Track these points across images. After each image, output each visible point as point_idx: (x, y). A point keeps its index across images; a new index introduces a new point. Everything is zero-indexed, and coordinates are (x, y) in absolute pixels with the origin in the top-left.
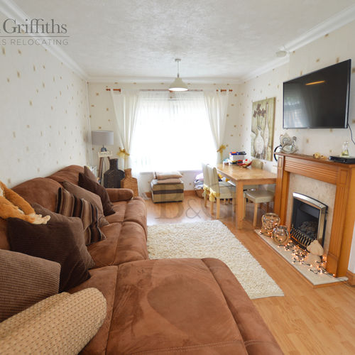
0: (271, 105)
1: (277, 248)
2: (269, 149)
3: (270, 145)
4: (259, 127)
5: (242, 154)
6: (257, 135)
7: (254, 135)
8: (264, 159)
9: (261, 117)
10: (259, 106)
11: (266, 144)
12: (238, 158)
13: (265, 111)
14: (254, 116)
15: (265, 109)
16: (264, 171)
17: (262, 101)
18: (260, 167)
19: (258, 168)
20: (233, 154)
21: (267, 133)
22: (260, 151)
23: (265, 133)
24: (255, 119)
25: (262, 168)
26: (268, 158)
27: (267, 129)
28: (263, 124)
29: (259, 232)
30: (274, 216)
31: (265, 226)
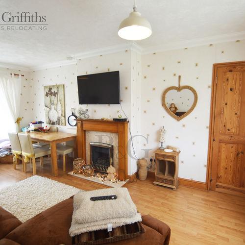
0: (61, 89)
1: (89, 178)
2: (63, 118)
3: (64, 115)
4: (52, 103)
5: (40, 122)
6: (50, 109)
7: (48, 109)
8: (59, 124)
9: (53, 96)
10: (50, 89)
11: (60, 115)
12: (38, 126)
13: (57, 93)
14: (47, 95)
15: (56, 91)
16: (59, 133)
17: (53, 86)
18: (56, 131)
19: (55, 131)
20: (33, 124)
21: (60, 107)
22: (55, 120)
23: (58, 107)
24: (48, 98)
25: (57, 131)
26: (62, 124)
27: (59, 105)
28: (55, 102)
29: (72, 173)
30: (80, 160)
31: (77, 167)
